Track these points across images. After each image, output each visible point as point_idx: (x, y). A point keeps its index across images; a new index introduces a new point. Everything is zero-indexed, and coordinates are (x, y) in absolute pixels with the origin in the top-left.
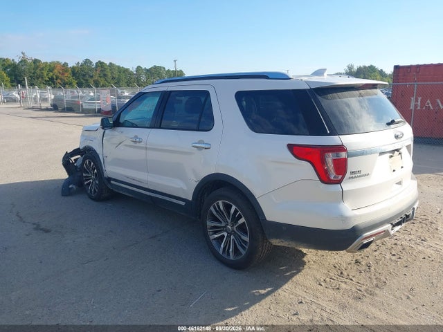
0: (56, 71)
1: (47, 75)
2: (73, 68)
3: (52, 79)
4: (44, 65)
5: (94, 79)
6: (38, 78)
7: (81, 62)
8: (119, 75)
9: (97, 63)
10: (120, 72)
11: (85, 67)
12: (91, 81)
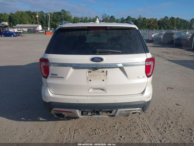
0: (151, 22)
1: (147, 24)
2: (159, 21)
3: (149, 26)
4: (147, 20)
5: (168, 26)
6: (143, 26)
7: (163, 18)
8: (180, 24)
9: (171, 18)
10: (181, 22)
11: (165, 20)
12: (166, 27)
